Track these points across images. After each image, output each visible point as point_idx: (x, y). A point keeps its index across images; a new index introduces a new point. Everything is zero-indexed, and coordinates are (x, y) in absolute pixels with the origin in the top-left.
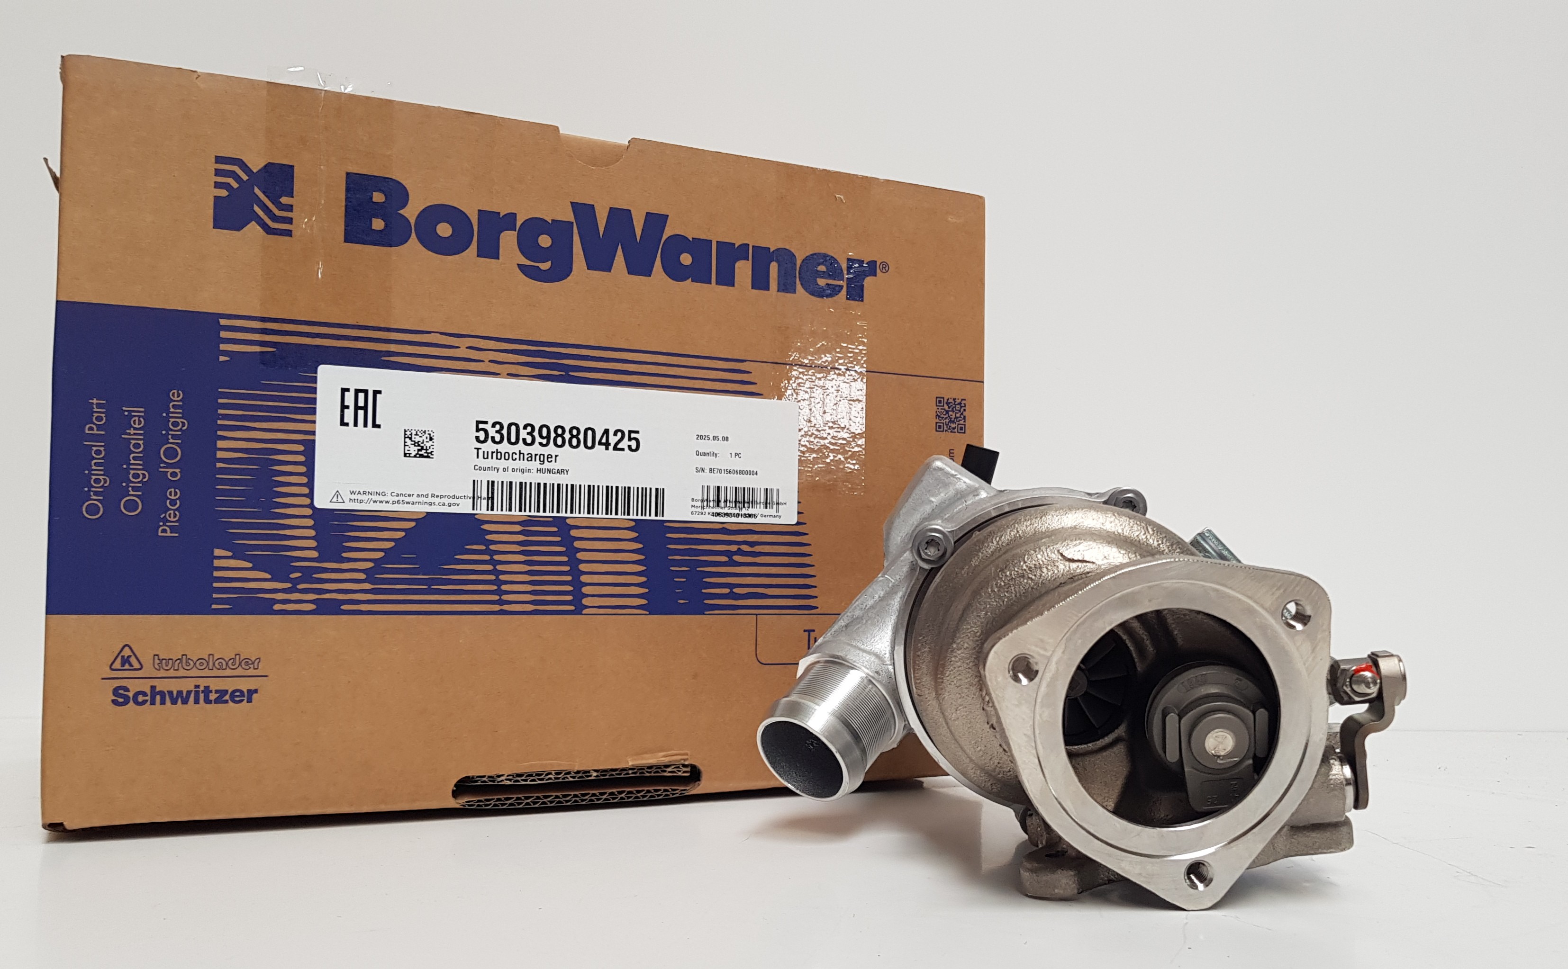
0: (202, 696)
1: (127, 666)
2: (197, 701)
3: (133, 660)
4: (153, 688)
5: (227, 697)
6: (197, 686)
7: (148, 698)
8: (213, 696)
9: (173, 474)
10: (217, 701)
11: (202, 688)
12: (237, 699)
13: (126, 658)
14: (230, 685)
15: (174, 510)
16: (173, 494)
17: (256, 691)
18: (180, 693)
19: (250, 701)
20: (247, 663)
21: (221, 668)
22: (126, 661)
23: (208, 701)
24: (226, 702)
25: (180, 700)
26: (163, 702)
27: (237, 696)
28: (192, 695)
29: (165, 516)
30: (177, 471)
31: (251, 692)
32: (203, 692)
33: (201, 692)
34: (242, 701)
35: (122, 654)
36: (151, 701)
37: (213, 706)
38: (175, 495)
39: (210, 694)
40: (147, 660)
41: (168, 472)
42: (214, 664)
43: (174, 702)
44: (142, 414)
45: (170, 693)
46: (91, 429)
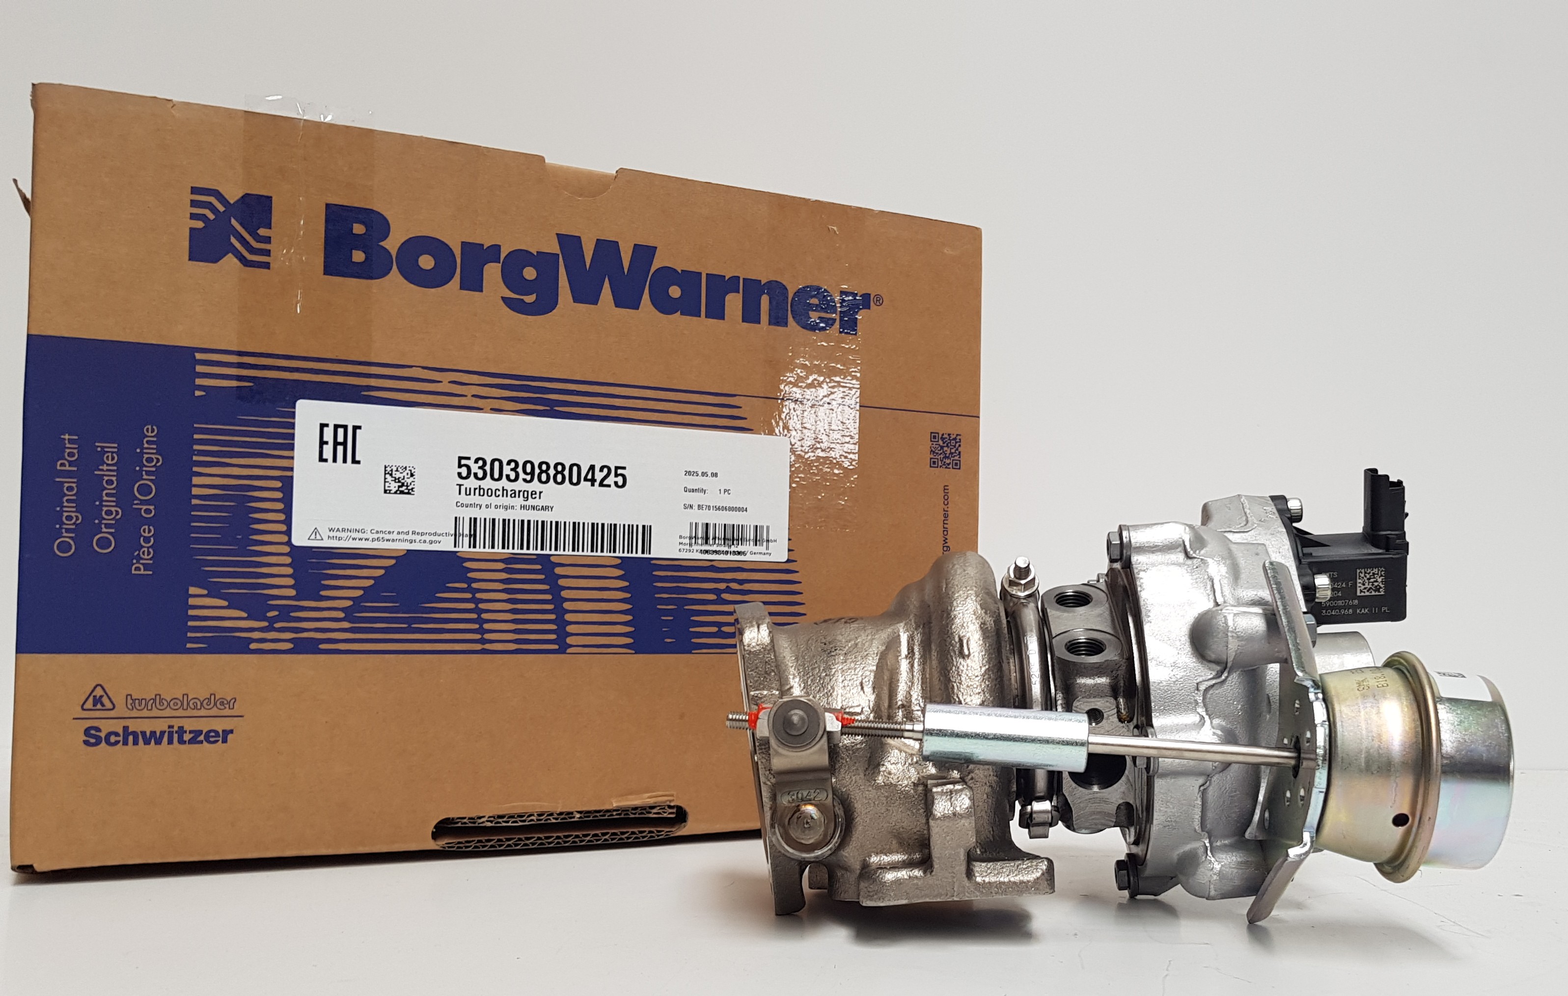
0: (176, 736)
1: (99, 706)
2: (170, 742)
3: (105, 700)
4: (125, 728)
5: (202, 738)
6: (170, 727)
7: (121, 738)
8: (187, 737)
9: (148, 511)
10: (192, 741)
11: (176, 729)
12: (212, 739)
13: (98, 697)
14: (204, 726)
15: (148, 548)
16: (147, 531)
17: (231, 732)
18: (153, 733)
19: (225, 741)
20: (222, 704)
21: (195, 708)
22: (97, 701)
23: (181, 741)
24: (201, 742)
25: (153, 740)
26: (136, 743)
27: (211, 737)
28: (166, 735)
29: (139, 554)
30: (152, 507)
31: (227, 733)
32: (176, 732)
33: (174, 732)
34: (217, 741)
35: (94, 694)
36: (123, 742)
37: (186, 747)
38: (149, 532)
39: (185, 735)
40: (119, 700)
41: (141, 509)
42: (188, 704)
43: (147, 742)
44: (116, 450)
45: (144, 733)
46: (62, 465)
